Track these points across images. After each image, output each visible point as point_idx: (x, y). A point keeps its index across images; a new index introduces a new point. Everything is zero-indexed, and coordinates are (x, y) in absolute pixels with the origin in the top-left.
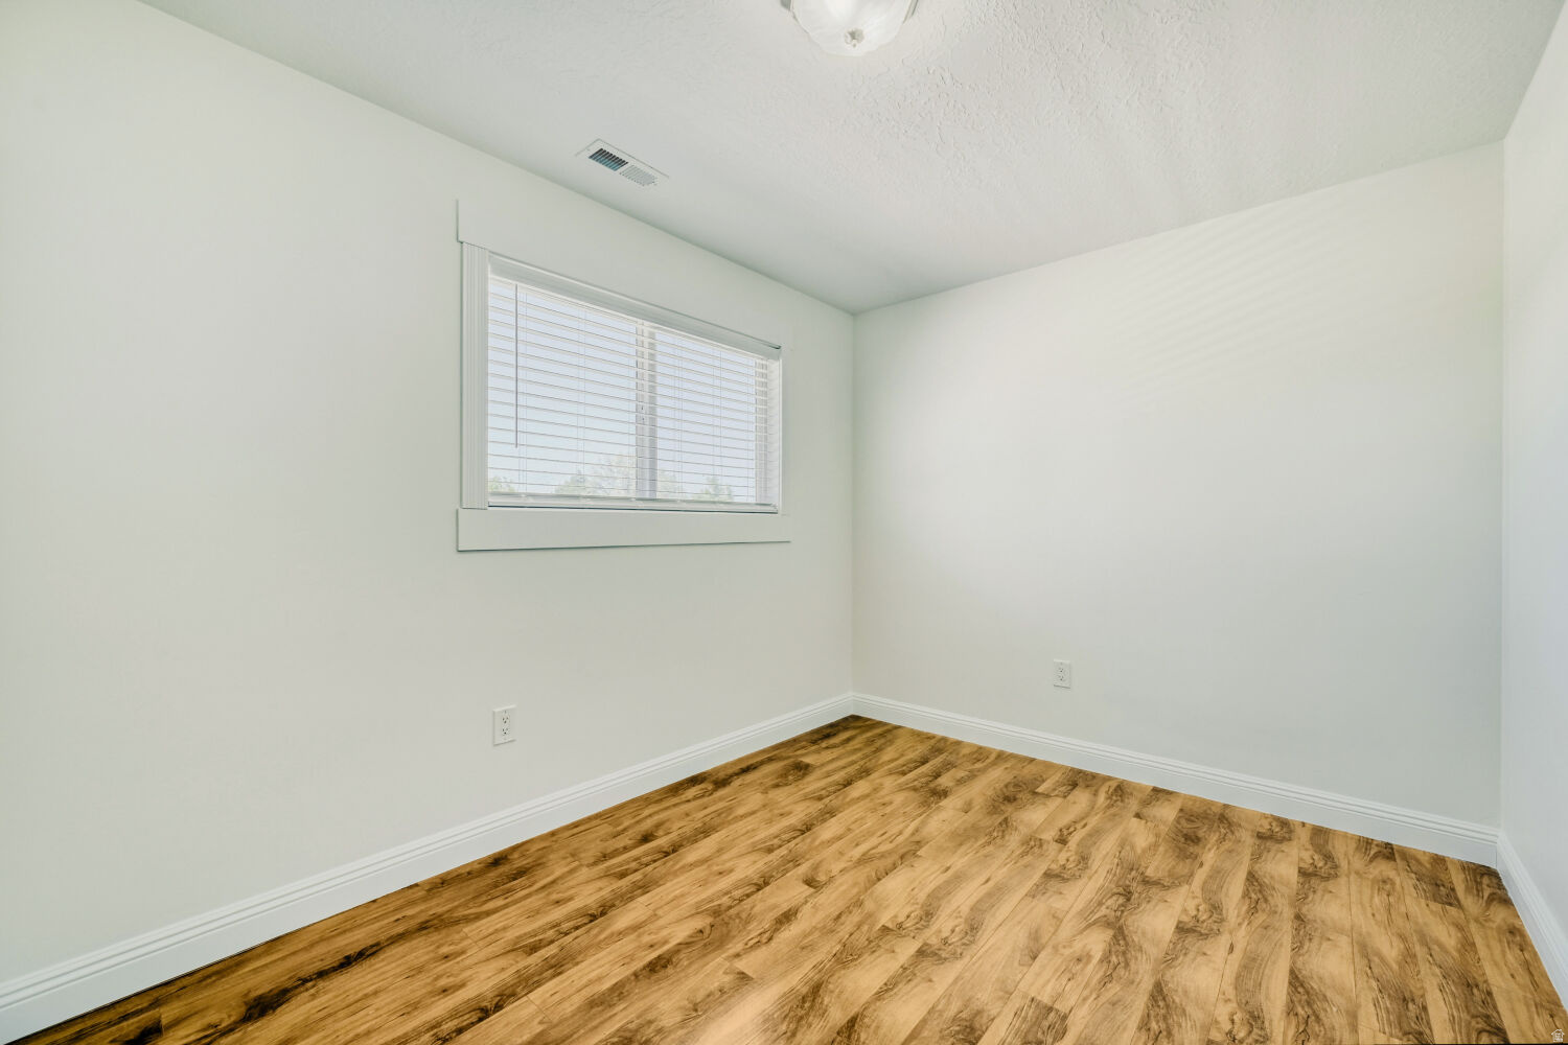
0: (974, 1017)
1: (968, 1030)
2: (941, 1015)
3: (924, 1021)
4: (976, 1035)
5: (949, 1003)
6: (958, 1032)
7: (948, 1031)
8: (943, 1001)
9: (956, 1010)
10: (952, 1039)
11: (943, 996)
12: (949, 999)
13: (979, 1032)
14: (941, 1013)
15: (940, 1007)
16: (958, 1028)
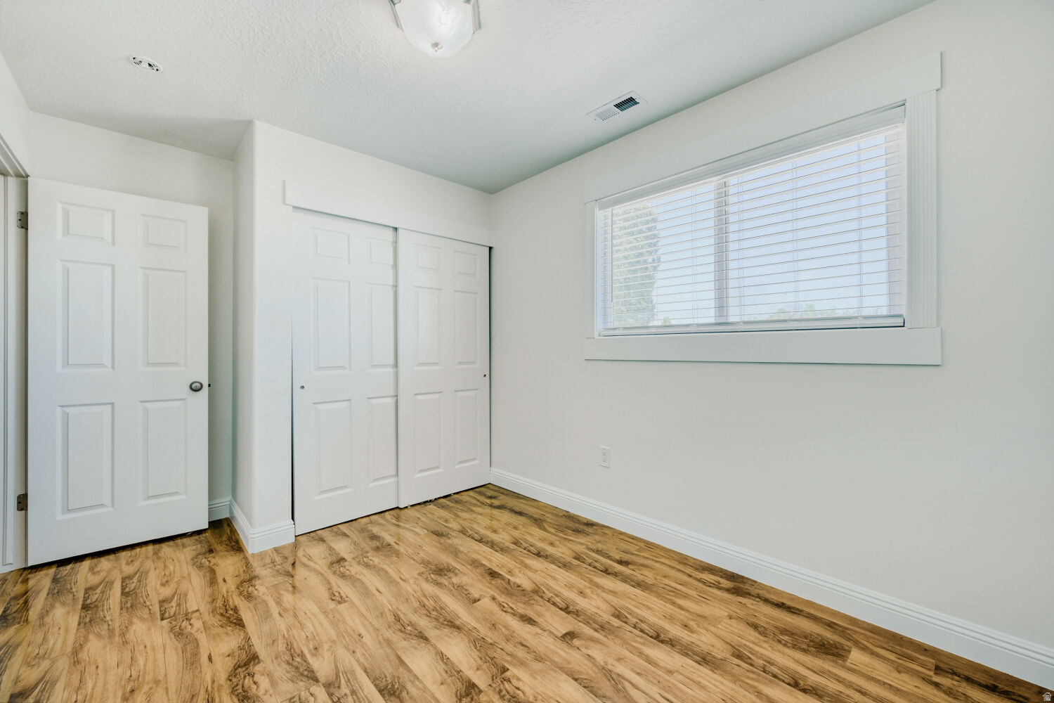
0: (400, 699)
1: (392, 692)
2: (411, 681)
3: (410, 671)
4: (386, 695)
5: (418, 688)
6: (393, 686)
7: (397, 681)
8: (421, 686)
9: (410, 690)
10: (390, 681)
11: (425, 687)
12: (421, 689)
13: (387, 698)
14: (412, 682)
15: (417, 682)
16: (396, 687)
